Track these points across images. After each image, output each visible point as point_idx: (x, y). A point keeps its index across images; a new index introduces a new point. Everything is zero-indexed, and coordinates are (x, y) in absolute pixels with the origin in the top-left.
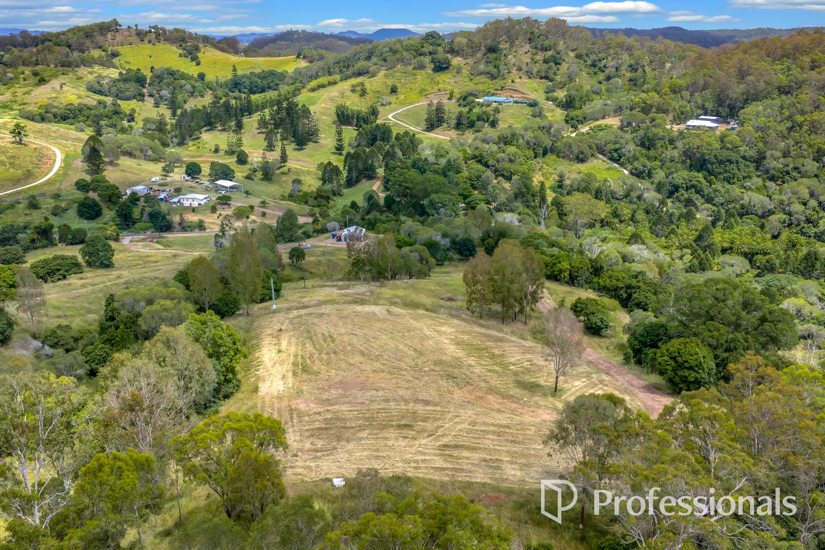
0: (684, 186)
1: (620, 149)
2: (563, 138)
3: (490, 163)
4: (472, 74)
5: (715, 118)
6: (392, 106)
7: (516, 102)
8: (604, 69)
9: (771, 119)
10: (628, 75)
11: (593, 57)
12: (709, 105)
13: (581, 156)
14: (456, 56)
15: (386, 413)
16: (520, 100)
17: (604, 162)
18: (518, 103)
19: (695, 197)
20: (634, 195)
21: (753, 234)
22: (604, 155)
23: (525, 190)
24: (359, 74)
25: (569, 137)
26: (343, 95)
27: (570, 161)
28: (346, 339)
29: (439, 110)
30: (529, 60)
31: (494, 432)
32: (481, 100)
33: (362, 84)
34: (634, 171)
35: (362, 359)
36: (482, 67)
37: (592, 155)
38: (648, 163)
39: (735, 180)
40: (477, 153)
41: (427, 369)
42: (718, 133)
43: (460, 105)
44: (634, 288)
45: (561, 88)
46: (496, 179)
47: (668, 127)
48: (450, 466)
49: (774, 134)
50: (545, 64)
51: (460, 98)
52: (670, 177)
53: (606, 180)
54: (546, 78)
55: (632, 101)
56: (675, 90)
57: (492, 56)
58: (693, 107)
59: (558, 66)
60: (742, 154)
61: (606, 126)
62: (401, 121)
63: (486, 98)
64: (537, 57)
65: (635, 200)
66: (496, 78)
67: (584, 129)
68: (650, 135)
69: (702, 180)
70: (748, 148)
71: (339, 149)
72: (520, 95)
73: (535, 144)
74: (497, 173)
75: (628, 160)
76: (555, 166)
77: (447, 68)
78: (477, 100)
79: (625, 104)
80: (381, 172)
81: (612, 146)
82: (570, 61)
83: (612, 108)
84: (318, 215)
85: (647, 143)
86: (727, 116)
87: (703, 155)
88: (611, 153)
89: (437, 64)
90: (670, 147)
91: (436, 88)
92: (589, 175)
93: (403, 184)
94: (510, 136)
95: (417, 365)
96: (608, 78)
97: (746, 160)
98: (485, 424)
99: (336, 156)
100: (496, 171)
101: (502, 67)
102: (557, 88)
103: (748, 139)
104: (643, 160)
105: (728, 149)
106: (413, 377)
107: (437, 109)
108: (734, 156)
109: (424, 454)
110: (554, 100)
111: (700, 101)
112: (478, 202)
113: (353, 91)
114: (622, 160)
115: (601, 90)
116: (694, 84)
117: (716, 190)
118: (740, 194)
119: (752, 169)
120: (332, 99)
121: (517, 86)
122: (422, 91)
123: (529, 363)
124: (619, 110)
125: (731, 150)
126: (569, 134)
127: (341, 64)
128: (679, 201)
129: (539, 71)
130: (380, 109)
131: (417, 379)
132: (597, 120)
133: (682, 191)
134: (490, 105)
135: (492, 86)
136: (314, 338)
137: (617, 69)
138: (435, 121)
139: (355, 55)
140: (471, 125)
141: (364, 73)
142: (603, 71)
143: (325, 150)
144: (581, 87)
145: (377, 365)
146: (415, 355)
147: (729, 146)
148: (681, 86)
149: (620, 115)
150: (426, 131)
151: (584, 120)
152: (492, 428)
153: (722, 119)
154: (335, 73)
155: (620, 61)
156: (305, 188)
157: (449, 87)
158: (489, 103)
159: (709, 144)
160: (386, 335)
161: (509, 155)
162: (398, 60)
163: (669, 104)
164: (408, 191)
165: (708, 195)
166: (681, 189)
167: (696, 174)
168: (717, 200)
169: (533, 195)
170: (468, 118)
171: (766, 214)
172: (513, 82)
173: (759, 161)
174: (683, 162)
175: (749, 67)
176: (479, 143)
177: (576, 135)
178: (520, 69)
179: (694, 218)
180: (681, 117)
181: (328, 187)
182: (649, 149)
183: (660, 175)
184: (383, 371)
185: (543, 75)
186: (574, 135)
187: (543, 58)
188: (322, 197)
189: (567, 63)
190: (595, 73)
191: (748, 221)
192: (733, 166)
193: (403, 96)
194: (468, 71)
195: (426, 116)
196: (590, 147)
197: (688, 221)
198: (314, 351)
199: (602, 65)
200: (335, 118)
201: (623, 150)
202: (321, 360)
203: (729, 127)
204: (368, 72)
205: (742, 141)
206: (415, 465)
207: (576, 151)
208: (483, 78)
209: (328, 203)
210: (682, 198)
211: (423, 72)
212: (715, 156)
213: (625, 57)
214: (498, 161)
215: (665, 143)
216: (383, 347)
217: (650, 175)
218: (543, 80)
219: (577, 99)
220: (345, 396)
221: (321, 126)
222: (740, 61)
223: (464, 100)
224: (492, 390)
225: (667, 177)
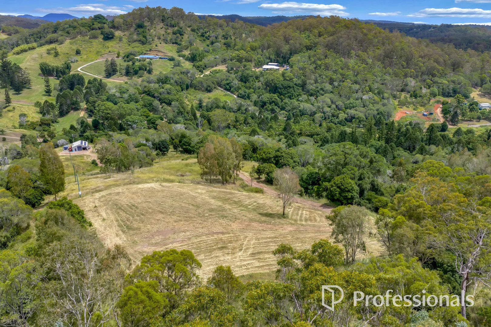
0: (268, 102)
1: (230, 83)
2: (196, 78)
3: (156, 95)
4: (129, 42)
5: (276, 64)
6: (78, 62)
7: (161, 58)
8: (209, 38)
9: (306, 63)
10: (223, 41)
11: (201, 31)
12: (273, 57)
13: (209, 88)
14: (117, 30)
15: (204, 243)
16: (163, 57)
17: (222, 91)
18: (162, 58)
19: (275, 107)
20: (243, 108)
21: (310, 125)
22: (221, 87)
23: (182, 110)
24: (51, 42)
25: (199, 77)
26: (41, 57)
27: (203, 91)
28: (144, 205)
29: (113, 64)
30: (164, 33)
31: (271, 242)
32: (138, 58)
33: (55, 49)
34: (240, 95)
35: (162, 216)
36: (135, 37)
37: (215, 88)
38: (247, 91)
39: (294, 97)
40: (146, 89)
41: (207, 215)
42: (281, 72)
43: (125, 61)
44: (280, 157)
45: (186, 49)
46: (161, 105)
47: (253, 70)
48: (264, 264)
49: (309, 71)
50: (174, 35)
51: (125, 57)
52: (261, 97)
53: (226, 102)
54: (176, 43)
55: (231, 55)
56: (253, 49)
57: (141, 30)
58: (264, 58)
59: (182, 36)
60: (295, 82)
61: (219, 70)
62: (87, 72)
63: (141, 56)
64: (169, 31)
65: (244, 112)
66: (145, 44)
67: (207, 73)
68: (245, 74)
69: (277, 98)
70: (297, 79)
71: (48, 92)
72: (162, 54)
73: (180, 83)
74: (162, 101)
75: (235, 89)
76: (195, 95)
77: (112, 38)
78: (136, 57)
79: (227, 58)
80: (83, 105)
81: (224, 82)
82: (188, 33)
83: (220, 60)
84: (46, 136)
85: (244, 79)
86: (282, 63)
87: (275, 84)
88: (224, 86)
89: (106, 35)
90: (257, 81)
91: (107, 51)
92: (216, 99)
93: (105, 111)
94: (164, 78)
95: (199, 213)
96: (212, 43)
97: (297, 86)
98: (263, 238)
99: (47, 97)
100: (160, 100)
101: (148, 37)
102: (184, 49)
103: (296, 75)
104: (243, 89)
105: (287, 80)
106: (202, 221)
107: (111, 63)
108: (291, 84)
109: (245, 260)
110: (183, 56)
111: (267, 54)
112: (156, 119)
113: (48, 53)
114: (232, 89)
115: (209, 50)
116: (263, 45)
117: (285, 103)
118: (298, 104)
119: (301, 91)
120: (34, 59)
121: (160, 48)
122: (98, 52)
123: (256, 203)
124: (224, 61)
125: (289, 80)
126: (199, 76)
127: (35, 36)
128: (267, 110)
129: (171, 39)
130: (72, 64)
131: (204, 221)
132: (213, 67)
133: (268, 105)
134: (145, 61)
135: (144, 49)
136: (123, 208)
137: (216, 38)
138: (111, 71)
139: (44, 30)
140: (136, 73)
141: (55, 42)
142: (209, 39)
143: (37, 93)
144: (198, 48)
145: (175, 218)
146: (195, 208)
147: (288, 78)
148: (256, 46)
149: (226, 64)
150: (106, 78)
151: (205, 67)
152: (269, 240)
153: (281, 64)
154: (31, 42)
155: (217, 33)
156: (30, 119)
157: (116, 50)
158: (144, 59)
159: (278, 78)
160: (169, 199)
161: (167, 90)
162: (78, 33)
163: (252, 57)
164: (109, 115)
165: (282, 106)
166: (267, 104)
167: (273, 95)
168: (287, 108)
169: (187, 113)
170: (133, 69)
171: (313, 114)
172: (156, 46)
173: (303, 86)
174: (265, 89)
175: (289, 36)
176: (146, 84)
177: (203, 76)
178: (159, 38)
179: (278, 119)
180: (259, 64)
181: (48, 117)
182: (245, 82)
183: (254, 97)
184: (181, 221)
185: (174, 41)
186: (202, 76)
187: (172, 31)
188: (45, 124)
189: (187, 34)
190: (204, 40)
191: (305, 118)
192: (291, 89)
193: (85, 56)
194: (126, 39)
195: (104, 68)
196: (213, 83)
197: (275, 121)
198: (128, 216)
199: (207, 36)
200: (40, 72)
201: (232, 84)
202: (136, 220)
203: (285, 68)
204: (57, 41)
205: (293, 76)
206: (245, 267)
207: (205, 86)
208: (137, 44)
209: (50, 127)
210: (269, 109)
211: (96, 40)
212: (282, 84)
213: (220, 30)
214: (160, 94)
215: (253, 78)
216: (172, 207)
217: (249, 97)
218: (174, 45)
219: (197, 56)
220: (166, 239)
221: (31, 77)
222: (284, 32)
223: (127, 57)
224: (252, 220)
225: (259, 98)
